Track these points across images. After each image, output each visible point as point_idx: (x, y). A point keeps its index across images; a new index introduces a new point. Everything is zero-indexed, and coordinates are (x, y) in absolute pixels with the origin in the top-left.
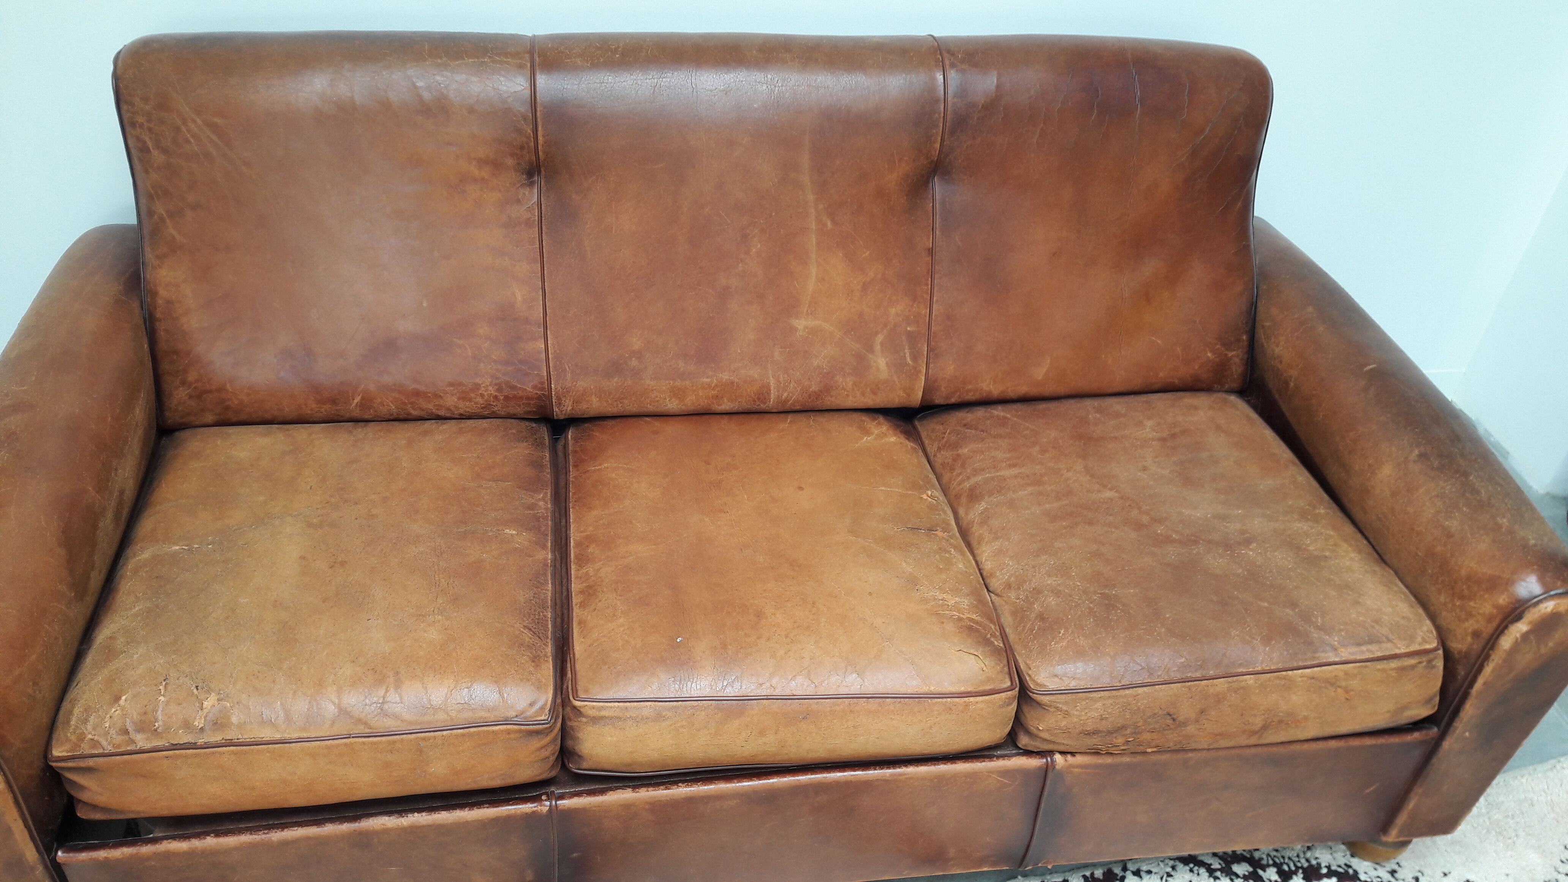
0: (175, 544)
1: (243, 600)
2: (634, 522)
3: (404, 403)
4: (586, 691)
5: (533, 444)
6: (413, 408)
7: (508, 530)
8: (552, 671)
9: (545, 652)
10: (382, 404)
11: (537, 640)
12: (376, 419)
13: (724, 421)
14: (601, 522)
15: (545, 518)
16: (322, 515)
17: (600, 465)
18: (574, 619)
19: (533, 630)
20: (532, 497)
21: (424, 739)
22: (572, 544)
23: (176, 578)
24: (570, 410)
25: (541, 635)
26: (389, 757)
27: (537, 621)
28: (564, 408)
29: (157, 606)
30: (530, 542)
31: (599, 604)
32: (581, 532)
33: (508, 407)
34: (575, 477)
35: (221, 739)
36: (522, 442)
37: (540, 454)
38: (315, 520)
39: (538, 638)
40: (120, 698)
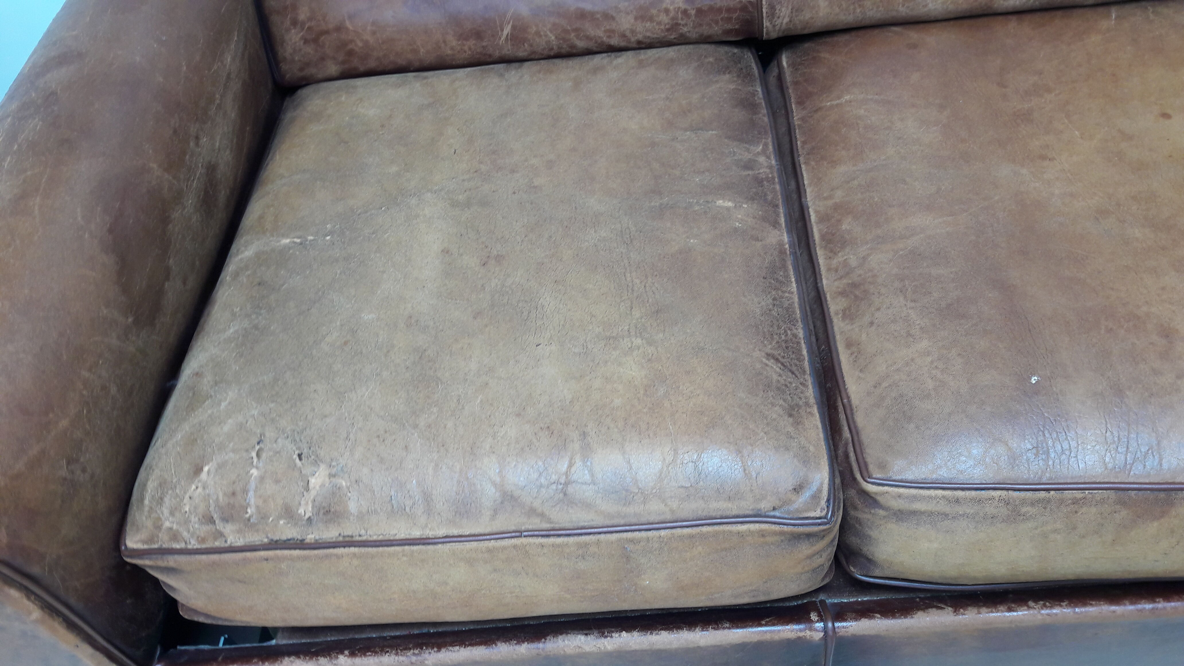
0: (284, 236)
1: (368, 316)
2: (908, 179)
3: (566, 31)
4: (882, 466)
5: (738, 76)
6: (577, 37)
7: (721, 201)
8: (821, 430)
9: (806, 398)
10: (538, 33)
11: (790, 378)
12: (533, 56)
13: (1013, 24)
14: (856, 182)
15: (771, 181)
16: (470, 190)
17: (839, 98)
18: (838, 337)
19: (781, 359)
20: (748, 150)
21: (632, 541)
22: (813, 217)
23: (283, 285)
24: (787, 23)
25: (794, 369)
26: (582, 565)
27: (784, 345)
28: (778, 22)
29: (256, 327)
30: (754, 218)
31: (878, 315)
32: (826, 199)
33: (701, 25)
34: (803, 119)
35: (337, 534)
36: (724, 73)
37: (750, 89)
38: (460, 197)
39: (790, 374)
40: (201, 469)
